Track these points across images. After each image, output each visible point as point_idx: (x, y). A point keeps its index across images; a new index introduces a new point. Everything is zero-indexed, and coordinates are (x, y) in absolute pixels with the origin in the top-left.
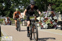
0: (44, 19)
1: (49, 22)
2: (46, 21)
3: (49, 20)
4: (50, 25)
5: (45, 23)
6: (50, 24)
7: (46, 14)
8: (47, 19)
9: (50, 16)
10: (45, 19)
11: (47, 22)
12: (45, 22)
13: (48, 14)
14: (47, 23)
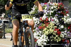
0: (40, 22)
1: (50, 29)
2: (45, 27)
3: (52, 23)
4: (55, 38)
5: (41, 32)
6: (54, 36)
7: (46, 8)
8: (46, 22)
9: (53, 15)
10: (43, 22)
11: (45, 29)
12: (41, 29)
13: (49, 10)
14: (47, 33)
